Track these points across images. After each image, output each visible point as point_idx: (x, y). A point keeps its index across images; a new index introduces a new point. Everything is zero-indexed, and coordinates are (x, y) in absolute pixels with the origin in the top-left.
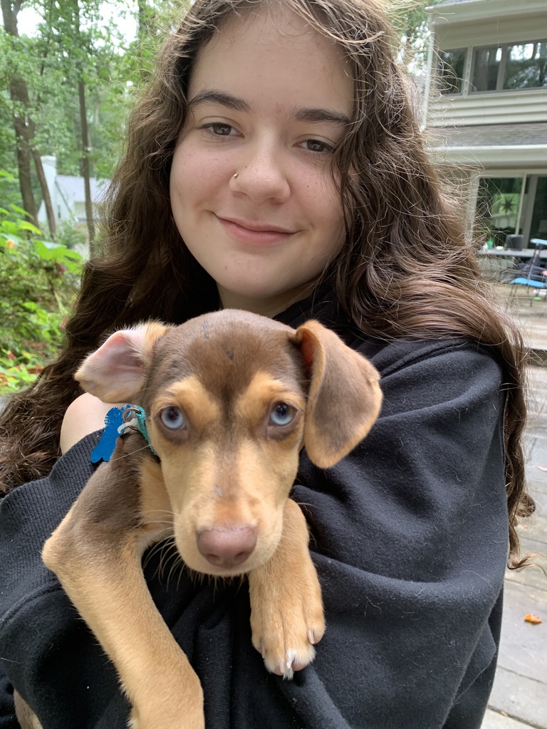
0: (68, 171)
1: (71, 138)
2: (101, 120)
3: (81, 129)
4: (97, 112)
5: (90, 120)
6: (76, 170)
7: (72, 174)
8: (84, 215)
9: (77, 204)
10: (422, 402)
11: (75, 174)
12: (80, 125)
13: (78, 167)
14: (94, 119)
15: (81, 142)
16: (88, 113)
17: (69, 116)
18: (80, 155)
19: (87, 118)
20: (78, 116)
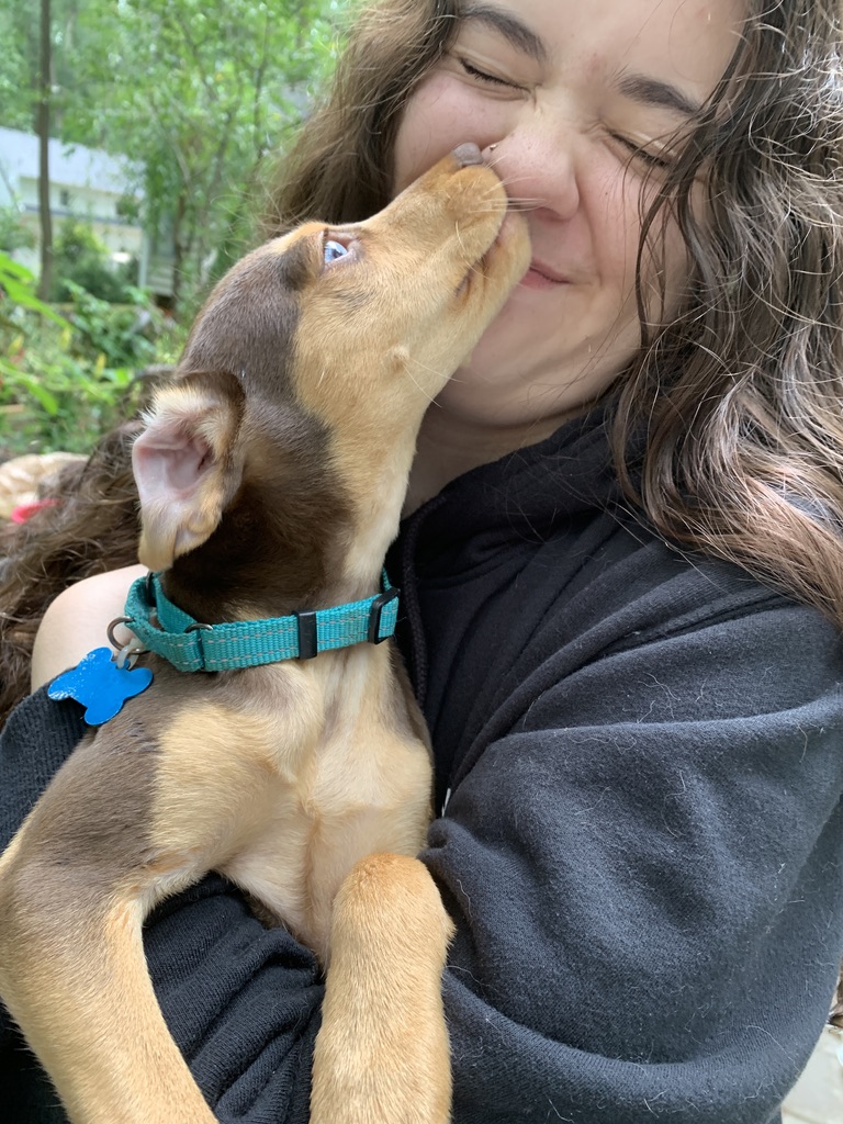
0: (12, 122)
1: (21, 65)
2: (76, 41)
3: (40, 51)
4: (70, 26)
5: (57, 38)
6: (26, 121)
7: (18, 127)
8: (34, 201)
9: (24, 180)
10: (735, 703)
11: (25, 127)
12: (38, 44)
13: (31, 117)
14: (63, 37)
15: (38, 74)
16: (55, 26)
17: (21, 27)
18: (37, 96)
19: (52, 36)
20: (36, 29)
